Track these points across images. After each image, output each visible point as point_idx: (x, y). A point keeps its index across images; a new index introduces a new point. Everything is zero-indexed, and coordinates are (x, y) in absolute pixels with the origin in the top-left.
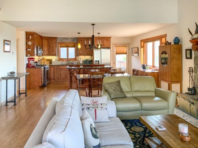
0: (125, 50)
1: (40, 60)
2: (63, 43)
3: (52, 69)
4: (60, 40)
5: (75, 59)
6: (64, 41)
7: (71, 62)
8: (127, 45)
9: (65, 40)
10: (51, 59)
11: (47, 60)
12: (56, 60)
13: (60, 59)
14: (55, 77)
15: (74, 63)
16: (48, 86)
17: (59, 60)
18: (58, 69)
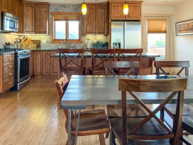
0: (164, 26)
1: (18, 40)
2: (59, 13)
3: (39, 56)
4: (55, 8)
5: (79, 41)
6: (61, 11)
7: (73, 45)
8: (167, 19)
9: (63, 8)
10: (39, 39)
11: (32, 41)
12: (47, 42)
13: (55, 40)
14: (44, 71)
15: (77, 46)
16: (23, 90)
17: (52, 42)
18: (49, 57)
